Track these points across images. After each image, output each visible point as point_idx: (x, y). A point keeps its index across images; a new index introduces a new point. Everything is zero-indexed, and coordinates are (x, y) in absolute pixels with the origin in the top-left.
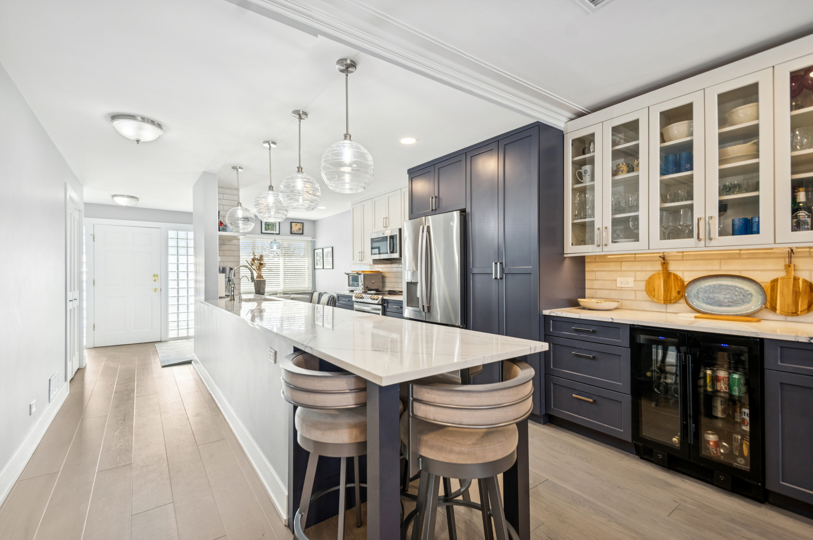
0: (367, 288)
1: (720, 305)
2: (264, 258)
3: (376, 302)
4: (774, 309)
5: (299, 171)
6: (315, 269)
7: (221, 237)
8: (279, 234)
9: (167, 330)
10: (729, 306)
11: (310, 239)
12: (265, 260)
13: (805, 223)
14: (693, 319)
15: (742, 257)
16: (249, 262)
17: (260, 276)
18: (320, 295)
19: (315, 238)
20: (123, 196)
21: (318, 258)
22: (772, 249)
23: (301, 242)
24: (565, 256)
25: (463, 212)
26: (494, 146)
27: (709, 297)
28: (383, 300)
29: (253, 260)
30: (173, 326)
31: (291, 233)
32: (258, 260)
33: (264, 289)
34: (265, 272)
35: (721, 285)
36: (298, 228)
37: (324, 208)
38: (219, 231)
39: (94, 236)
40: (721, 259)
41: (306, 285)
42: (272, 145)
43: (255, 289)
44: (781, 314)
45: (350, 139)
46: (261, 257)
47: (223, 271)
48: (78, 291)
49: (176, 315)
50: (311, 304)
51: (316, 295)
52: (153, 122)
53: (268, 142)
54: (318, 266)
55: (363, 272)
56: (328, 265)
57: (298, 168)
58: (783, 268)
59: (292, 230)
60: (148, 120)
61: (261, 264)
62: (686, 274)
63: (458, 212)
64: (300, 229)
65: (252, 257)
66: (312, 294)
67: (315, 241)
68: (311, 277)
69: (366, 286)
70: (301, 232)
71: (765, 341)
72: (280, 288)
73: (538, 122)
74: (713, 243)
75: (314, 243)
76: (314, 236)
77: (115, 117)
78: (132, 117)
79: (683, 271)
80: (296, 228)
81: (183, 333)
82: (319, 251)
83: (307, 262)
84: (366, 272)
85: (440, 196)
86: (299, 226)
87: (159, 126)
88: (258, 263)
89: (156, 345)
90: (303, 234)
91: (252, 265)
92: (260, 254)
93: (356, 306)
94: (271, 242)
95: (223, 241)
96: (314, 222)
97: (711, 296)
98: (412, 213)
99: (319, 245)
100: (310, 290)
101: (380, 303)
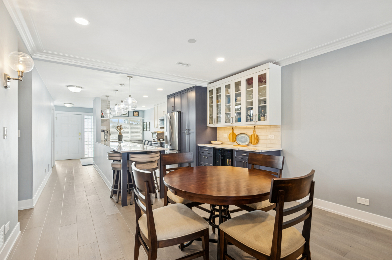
0: (158, 138)
1: (243, 142)
2: (122, 126)
3: (158, 143)
4: (251, 143)
5: (121, 102)
6: (144, 131)
7: (102, 120)
8: (128, 116)
9: (84, 155)
10: (244, 142)
11: (142, 118)
12: (122, 127)
13: (249, 119)
14: (233, 146)
15: (247, 128)
16: (116, 128)
17: (120, 133)
18: (145, 141)
19: (144, 118)
20: (68, 103)
21: (145, 126)
22: (251, 126)
23: (138, 120)
24: (207, 127)
25: (179, 112)
26: (180, 94)
27: (240, 140)
28: (161, 142)
29: (118, 127)
30: (86, 153)
31: (134, 116)
32: (119, 127)
33: (122, 139)
34: (122, 132)
35: (243, 136)
36: (136, 114)
37: (145, 106)
38: (102, 117)
39: (57, 118)
40: (243, 129)
41: (140, 137)
42: (117, 91)
43: (119, 139)
44: (253, 144)
45: (131, 97)
46: (121, 126)
47: (103, 131)
48: (53, 138)
49: (87, 149)
50: (142, 145)
51: (144, 141)
52: (79, 87)
53: (115, 90)
54: (145, 130)
55: (157, 132)
56: (149, 130)
57: (121, 101)
58: (253, 131)
59: (134, 114)
60: (78, 86)
61: (121, 129)
62: (237, 133)
63: (178, 112)
64: (137, 114)
65: (117, 126)
66: (142, 141)
67: (143, 119)
68: (142, 134)
69: (158, 137)
70: (138, 115)
71: (234, 150)
72: (129, 139)
73: (196, 86)
74: (234, 124)
75: (143, 120)
76: (143, 117)
77: (68, 86)
78: (73, 86)
79: (236, 132)
80: (135, 114)
81: (90, 156)
82: (145, 123)
83: (140, 128)
84: (158, 132)
85: (175, 106)
86: (137, 113)
87: (81, 88)
88: (119, 128)
89: (80, 160)
90: (138, 116)
91: (117, 129)
92: (120, 125)
93: (153, 145)
94: (125, 120)
95: (103, 121)
96: (143, 111)
97: (241, 139)
98: (168, 111)
99: (145, 121)
100: (142, 139)
101: (160, 143)
